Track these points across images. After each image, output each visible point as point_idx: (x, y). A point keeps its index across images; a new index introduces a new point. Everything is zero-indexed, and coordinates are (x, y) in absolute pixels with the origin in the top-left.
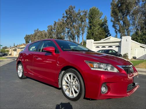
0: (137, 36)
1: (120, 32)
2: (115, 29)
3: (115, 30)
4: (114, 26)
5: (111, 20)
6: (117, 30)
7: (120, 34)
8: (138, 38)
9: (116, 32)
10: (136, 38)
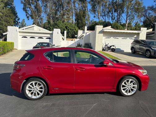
0: (50, 25)
1: (32, 18)
2: (26, 13)
3: (27, 15)
4: (24, 9)
5: (21, 1)
6: (28, 15)
7: (33, 20)
8: (51, 28)
9: (28, 17)
10: (49, 27)
